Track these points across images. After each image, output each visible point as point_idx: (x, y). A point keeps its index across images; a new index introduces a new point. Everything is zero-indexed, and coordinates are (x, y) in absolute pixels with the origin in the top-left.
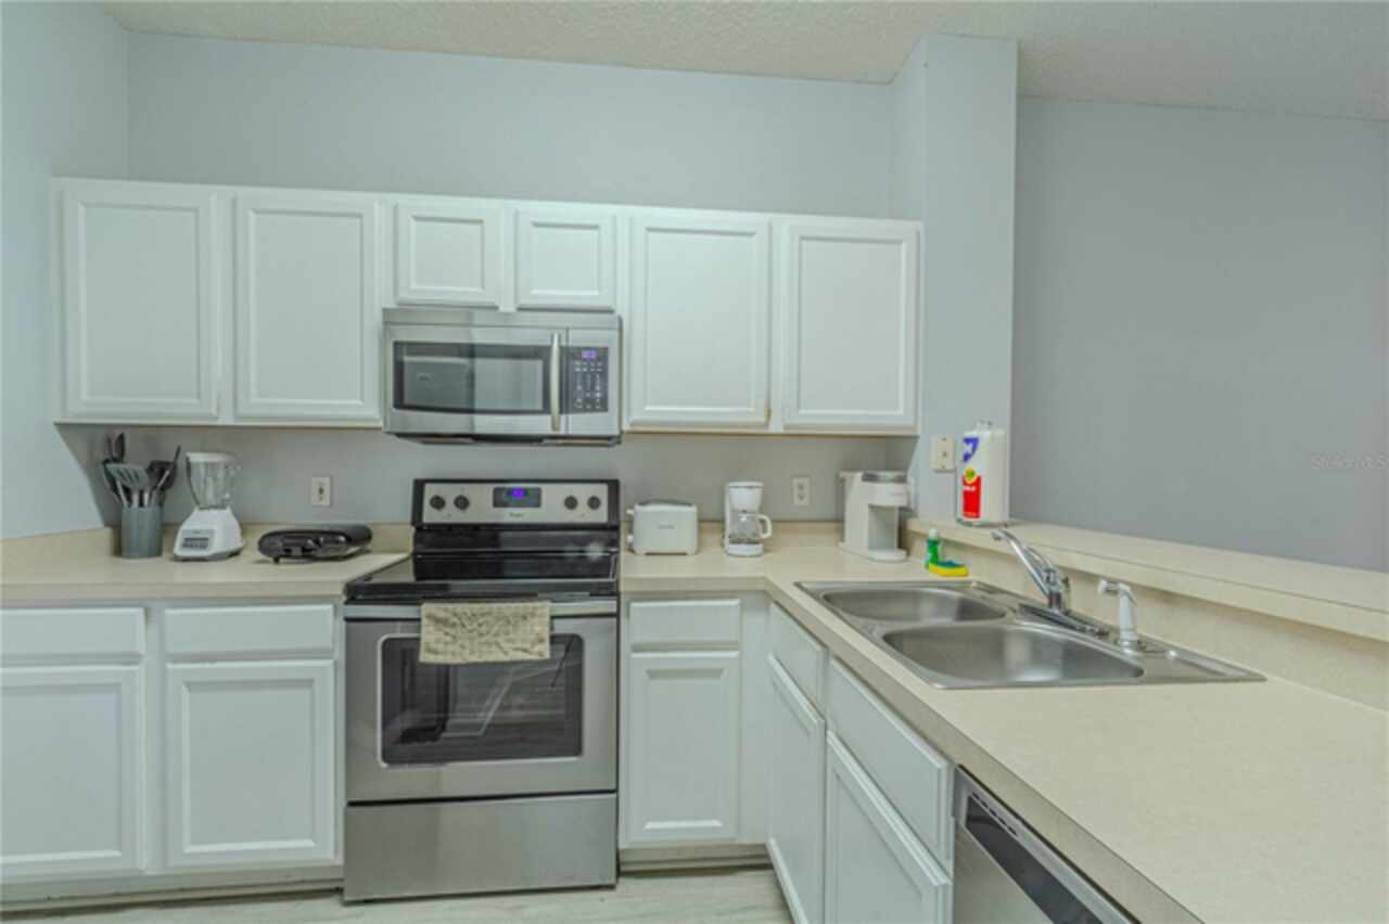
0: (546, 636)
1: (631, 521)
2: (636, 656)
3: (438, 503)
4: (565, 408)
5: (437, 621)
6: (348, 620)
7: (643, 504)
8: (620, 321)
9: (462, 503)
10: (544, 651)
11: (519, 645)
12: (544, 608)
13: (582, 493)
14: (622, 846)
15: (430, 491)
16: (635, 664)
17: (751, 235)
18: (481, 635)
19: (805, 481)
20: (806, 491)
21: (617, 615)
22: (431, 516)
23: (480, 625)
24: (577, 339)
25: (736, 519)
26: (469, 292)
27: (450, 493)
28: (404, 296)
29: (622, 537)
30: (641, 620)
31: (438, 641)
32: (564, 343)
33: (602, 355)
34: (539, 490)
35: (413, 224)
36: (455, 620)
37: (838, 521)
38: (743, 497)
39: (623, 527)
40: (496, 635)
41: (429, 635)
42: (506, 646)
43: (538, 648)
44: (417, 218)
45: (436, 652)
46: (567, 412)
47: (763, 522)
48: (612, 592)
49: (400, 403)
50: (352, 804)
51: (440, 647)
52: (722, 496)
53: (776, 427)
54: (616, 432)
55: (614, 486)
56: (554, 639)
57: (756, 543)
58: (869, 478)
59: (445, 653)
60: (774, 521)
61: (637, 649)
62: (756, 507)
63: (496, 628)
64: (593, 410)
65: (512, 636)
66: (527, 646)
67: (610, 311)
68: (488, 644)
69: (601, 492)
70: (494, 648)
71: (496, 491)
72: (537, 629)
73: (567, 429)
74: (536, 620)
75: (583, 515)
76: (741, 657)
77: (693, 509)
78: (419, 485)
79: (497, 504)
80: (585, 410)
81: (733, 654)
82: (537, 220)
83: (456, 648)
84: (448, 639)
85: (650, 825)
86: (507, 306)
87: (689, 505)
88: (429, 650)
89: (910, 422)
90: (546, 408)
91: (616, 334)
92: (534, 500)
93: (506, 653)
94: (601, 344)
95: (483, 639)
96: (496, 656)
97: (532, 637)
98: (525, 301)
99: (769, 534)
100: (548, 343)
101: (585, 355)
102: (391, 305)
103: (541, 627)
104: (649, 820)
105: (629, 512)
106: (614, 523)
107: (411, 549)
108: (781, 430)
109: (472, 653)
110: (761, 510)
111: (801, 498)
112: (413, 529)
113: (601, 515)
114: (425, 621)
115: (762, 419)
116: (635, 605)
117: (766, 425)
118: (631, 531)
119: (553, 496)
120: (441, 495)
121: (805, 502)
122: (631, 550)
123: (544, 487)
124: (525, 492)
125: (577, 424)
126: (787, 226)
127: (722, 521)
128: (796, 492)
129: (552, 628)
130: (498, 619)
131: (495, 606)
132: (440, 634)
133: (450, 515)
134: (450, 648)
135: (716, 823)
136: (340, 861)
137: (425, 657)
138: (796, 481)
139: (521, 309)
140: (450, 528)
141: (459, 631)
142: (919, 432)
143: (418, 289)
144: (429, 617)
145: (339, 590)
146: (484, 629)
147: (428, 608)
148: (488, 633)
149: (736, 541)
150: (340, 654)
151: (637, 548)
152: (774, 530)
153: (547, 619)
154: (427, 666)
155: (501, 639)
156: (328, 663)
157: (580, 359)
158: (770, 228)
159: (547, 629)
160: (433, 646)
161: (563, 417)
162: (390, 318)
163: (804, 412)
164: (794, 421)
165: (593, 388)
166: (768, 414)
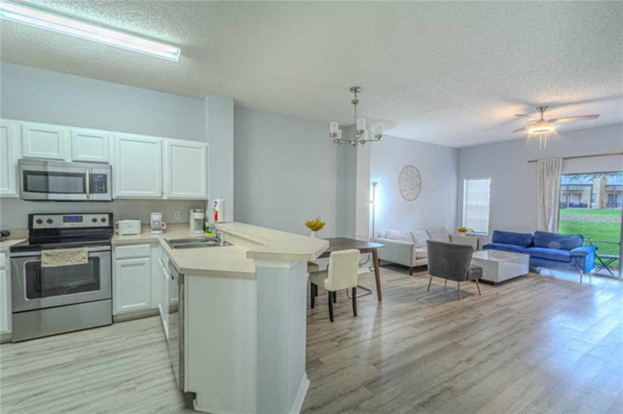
0: (87, 257)
1: (117, 225)
2: (117, 261)
3: (40, 222)
4: (91, 192)
5: (47, 255)
6: (11, 257)
7: (122, 220)
8: (111, 166)
9: (50, 221)
10: (86, 261)
11: (78, 260)
12: (87, 249)
13: (99, 217)
14: (114, 314)
15: (35, 218)
16: (117, 264)
17: (155, 143)
18: (64, 258)
19: (178, 212)
20: (179, 215)
21: (111, 250)
22: (36, 226)
23: (63, 255)
24: (96, 171)
25: (154, 223)
26: (54, 155)
27: (44, 218)
28: (25, 155)
29: (114, 230)
30: (118, 251)
31: (48, 261)
32: (90, 172)
33: (105, 176)
34: (82, 217)
35: (30, 132)
36: (54, 254)
37: (188, 223)
38: (156, 217)
39: (115, 227)
40: (69, 257)
41: (44, 259)
42: (73, 261)
43: (84, 260)
44: (31, 130)
45: (48, 264)
46: (92, 193)
47: (163, 224)
48: (110, 244)
49: (26, 189)
50: (14, 313)
51: (49, 262)
52: (149, 217)
53: (165, 197)
54: (110, 199)
55: (111, 215)
56: (89, 259)
57: (160, 230)
58: (194, 211)
59: (51, 263)
60: (167, 224)
61: (118, 259)
62: (160, 220)
63: (68, 256)
64: (102, 192)
65: (74, 257)
66: (80, 260)
67: (107, 163)
68: (66, 260)
69: (107, 217)
70: (69, 261)
71: (64, 217)
72: (84, 255)
73: (92, 198)
74: (84, 252)
75: (99, 224)
76: (151, 259)
77: (139, 221)
79: (64, 221)
80: (99, 193)
81: (148, 259)
82: (79, 134)
83: (55, 262)
84: (52, 260)
85: (123, 307)
86: (68, 160)
87: (137, 219)
88: (45, 263)
89: (205, 196)
90: (84, 192)
91: (109, 170)
92: (80, 220)
93: (72, 262)
94: (104, 173)
95: (65, 259)
96: (69, 263)
97: (82, 257)
98: (75, 159)
99: (165, 227)
100: (85, 172)
101: (98, 176)
102: (21, 158)
103: (85, 255)
104: (123, 305)
105: (117, 222)
106: (111, 226)
107: (28, 237)
108: (166, 199)
109: (61, 263)
110: (163, 221)
111: (177, 217)
112: (28, 231)
113: (106, 224)
114: (43, 255)
115: (160, 195)
116: (117, 248)
117: (162, 196)
118: (117, 228)
119: (87, 218)
120: (41, 219)
121: (179, 218)
122: (117, 234)
123: (84, 216)
124: (76, 217)
125: (95, 196)
126: (167, 141)
127: (150, 224)
128: (176, 215)
129: (88, 255)
130: (70, 253)
131: (69, 250)
132: (49, 259)
133: (45, 225)
134: (53, 262)
135: (144, 304)
136: (10, 331)
137: (43, 265)
138: (176, 212)
139: (74, 161)
140: (45, 230)
141: (56, 257)
142: (208, 199)
143: (31, 153)
144: (44, 254)
145: (7, 249)
146: (65, 256)
147: (43, 252)
148: (66, 257)
149: (154, 230)
150: (8, 268)
151: (120, 233)
152: (167, 227)
153: (87, 252)
154: (44, 268)
155: (71, 259)
156: (4, 271)
157: (97, 177)
158: (162, 142)
159: (87, 255)
160: (46, 262)
161: (91, 195)
162: (20, 162)
163: (173, 193)
164: (170, 196)
165: (101, 186)
166: (162, 194)
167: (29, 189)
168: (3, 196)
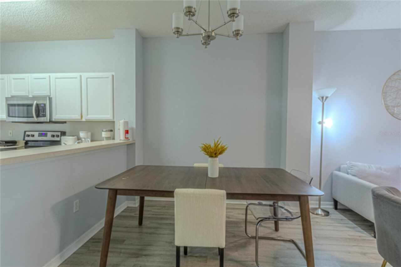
3: (28, 136)
9: (33, 136)
13: (54, 134)
17: (76, 78)
22: (27, 138)
26: (23, 93)
28: (11, 95)
33: (45, 105)
34: (47, 134)
35: (13, 80)
44: (14, 79)
49: (9, 116)
53: (84, 120)
54: (48, 121)
62: (86, 137)
64: (43, 117)
69: (59, 133)
71: (39, 133)
75: (55, 139)
78: (25, 132)
79: (39, 136)
82: (35, 78)
86: (30, 95)
89: (113, 118)
101: (42, 105)
102: (7, 96)
108: (85, 120)
112: (25, 141)
113: (59, 139)
115: (79, 118)
117: (81, 119)
119: (49, 134)
120: (29, 134)
124: (45, 134)
126: (84, 75)
133: (30, 138)
142: (115, 120)
143: (13, 93)
158: (81, 76)
162: (7, 99)
163: (89, 116)
164: (87, 118)
165: (43, 112)
166: (82, 117)
167: (11, 115)
168: (2, 120)
